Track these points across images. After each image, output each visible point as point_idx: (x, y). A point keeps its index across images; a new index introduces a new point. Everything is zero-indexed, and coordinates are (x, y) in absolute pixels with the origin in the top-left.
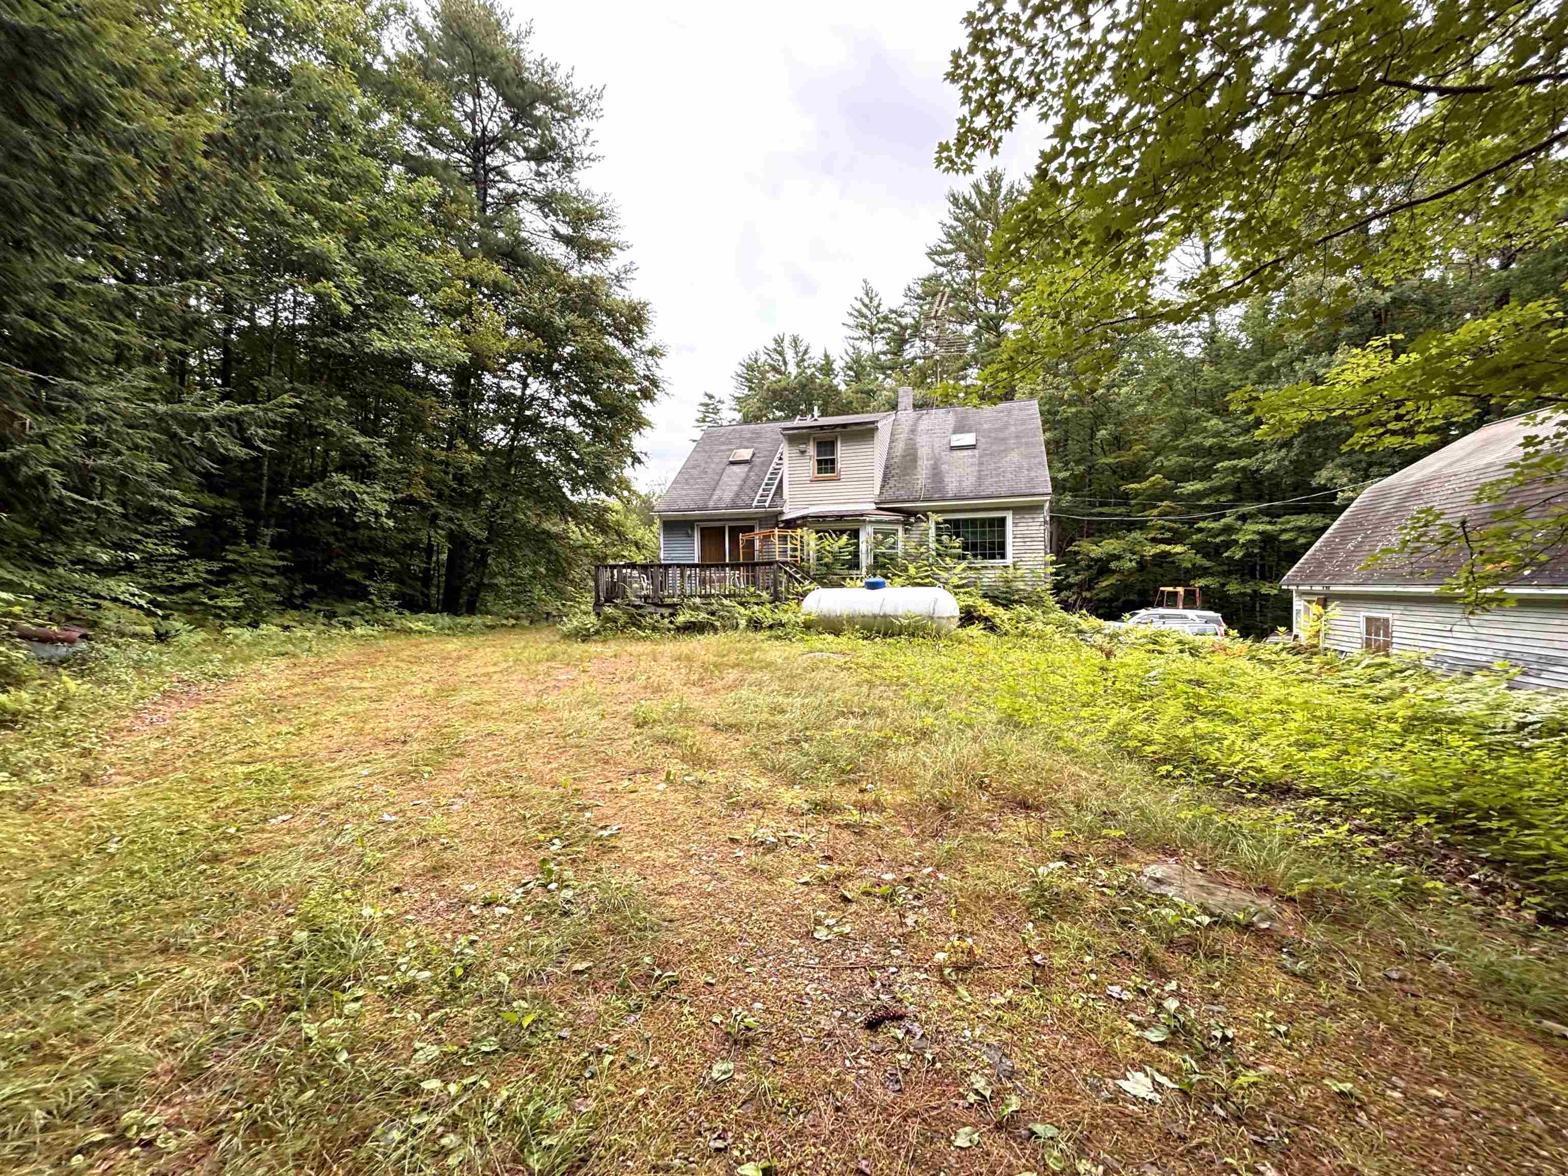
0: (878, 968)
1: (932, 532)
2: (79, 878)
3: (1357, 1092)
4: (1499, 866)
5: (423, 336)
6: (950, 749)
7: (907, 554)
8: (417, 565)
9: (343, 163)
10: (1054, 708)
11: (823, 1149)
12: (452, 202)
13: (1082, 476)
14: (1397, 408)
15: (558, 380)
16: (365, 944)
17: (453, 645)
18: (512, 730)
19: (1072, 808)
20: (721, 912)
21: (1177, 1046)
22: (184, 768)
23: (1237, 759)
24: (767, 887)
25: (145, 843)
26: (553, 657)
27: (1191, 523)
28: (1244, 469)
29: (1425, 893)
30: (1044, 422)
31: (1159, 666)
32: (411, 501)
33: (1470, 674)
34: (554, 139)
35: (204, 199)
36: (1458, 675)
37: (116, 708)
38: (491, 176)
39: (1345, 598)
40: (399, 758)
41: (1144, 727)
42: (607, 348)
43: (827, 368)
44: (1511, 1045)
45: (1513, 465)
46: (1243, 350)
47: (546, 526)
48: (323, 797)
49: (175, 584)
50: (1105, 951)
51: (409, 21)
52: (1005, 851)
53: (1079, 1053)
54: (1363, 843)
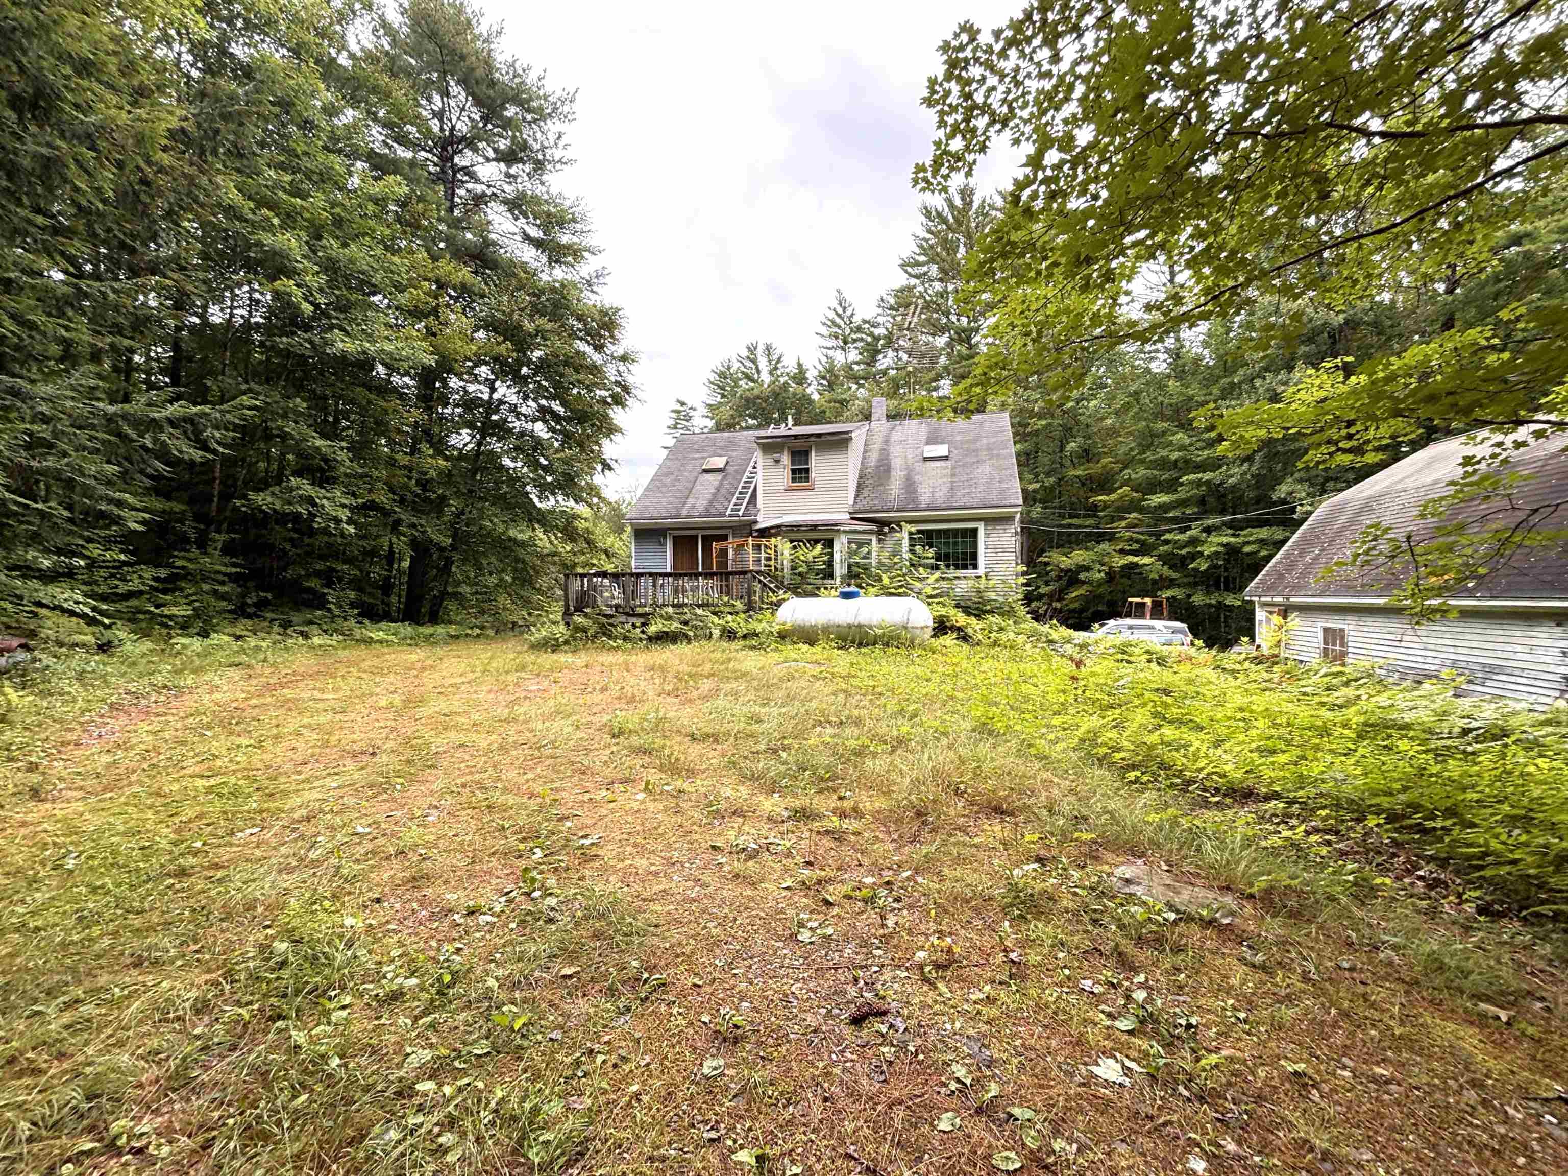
0: (861, 967)
1: (906, 543)
2: (38, 895)
3: (1310, 1072)
4: (1443, 863)
5: (387, 338)
6: (926, 756)
7: (881, 564)
8: (376, 572)
9: (305, 159)
10: (1027, 716)
11: (813, 1137)
12: (418, 202)
13: (1052, 488)
14: (1348, 427)
15: (527, 384)
16: (349, 953)
17: (416, 656)
18: (483, 741)
19: (1045, 813)
20: (706, 916)
21: (1145, 1034)
22: (140, 783)
23: (1202, 765)
24: (749, 892)
25: (106, 858)
26: (522, 668)
27: (1158, 535)
28: (1208, 483)
29: (1374, 889)
30: (1015, 434)
31: (1128, 675)
32: (371, 506)
33: (1420, 683)
34: (525, 141)
35: (160, 193)
36: (1408, 683)
37: (61, 721)
38: (459, 176)
39: (1304, 609)
40: (369, 770)
41: (1113, 734)
42: (578, 353)
43: (800, 377)
44: (1451, 1026)
45: (1452, 483)
46: (1207, 367)
47: (512, 533)
48: (292, 810)
49: (119, 591)
50: (1077, 948)
51: (376, 17)
52: (981, 855)
53: (1054, 1043)
54: (1319, 844)
